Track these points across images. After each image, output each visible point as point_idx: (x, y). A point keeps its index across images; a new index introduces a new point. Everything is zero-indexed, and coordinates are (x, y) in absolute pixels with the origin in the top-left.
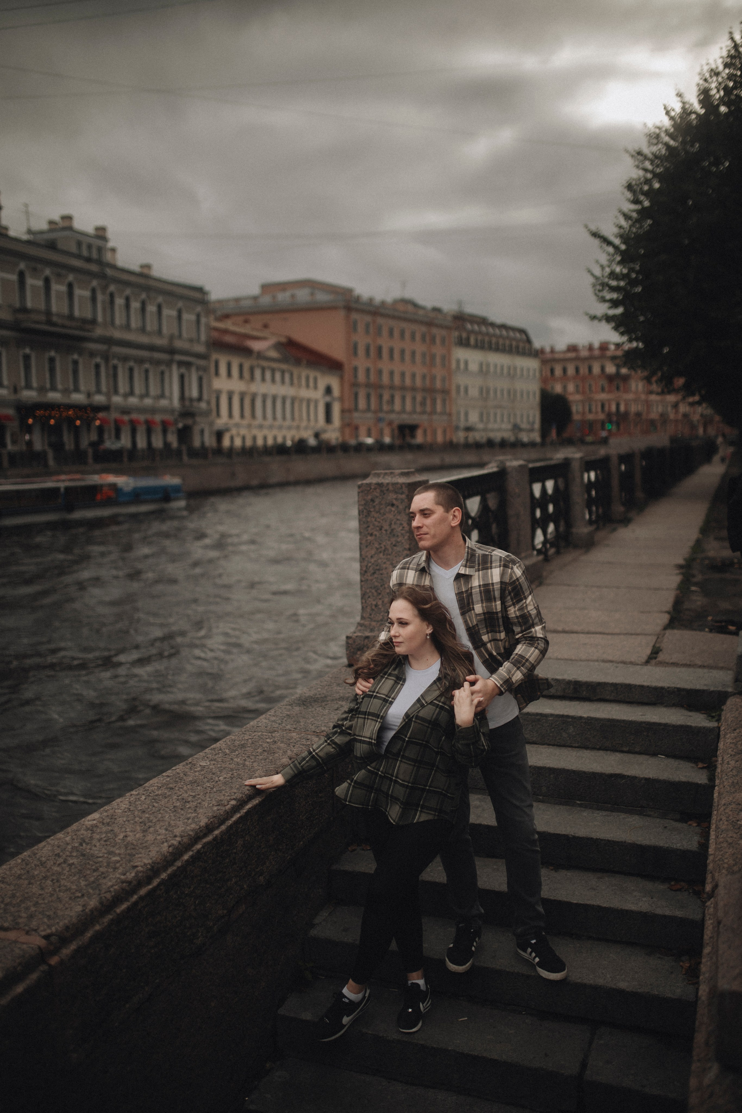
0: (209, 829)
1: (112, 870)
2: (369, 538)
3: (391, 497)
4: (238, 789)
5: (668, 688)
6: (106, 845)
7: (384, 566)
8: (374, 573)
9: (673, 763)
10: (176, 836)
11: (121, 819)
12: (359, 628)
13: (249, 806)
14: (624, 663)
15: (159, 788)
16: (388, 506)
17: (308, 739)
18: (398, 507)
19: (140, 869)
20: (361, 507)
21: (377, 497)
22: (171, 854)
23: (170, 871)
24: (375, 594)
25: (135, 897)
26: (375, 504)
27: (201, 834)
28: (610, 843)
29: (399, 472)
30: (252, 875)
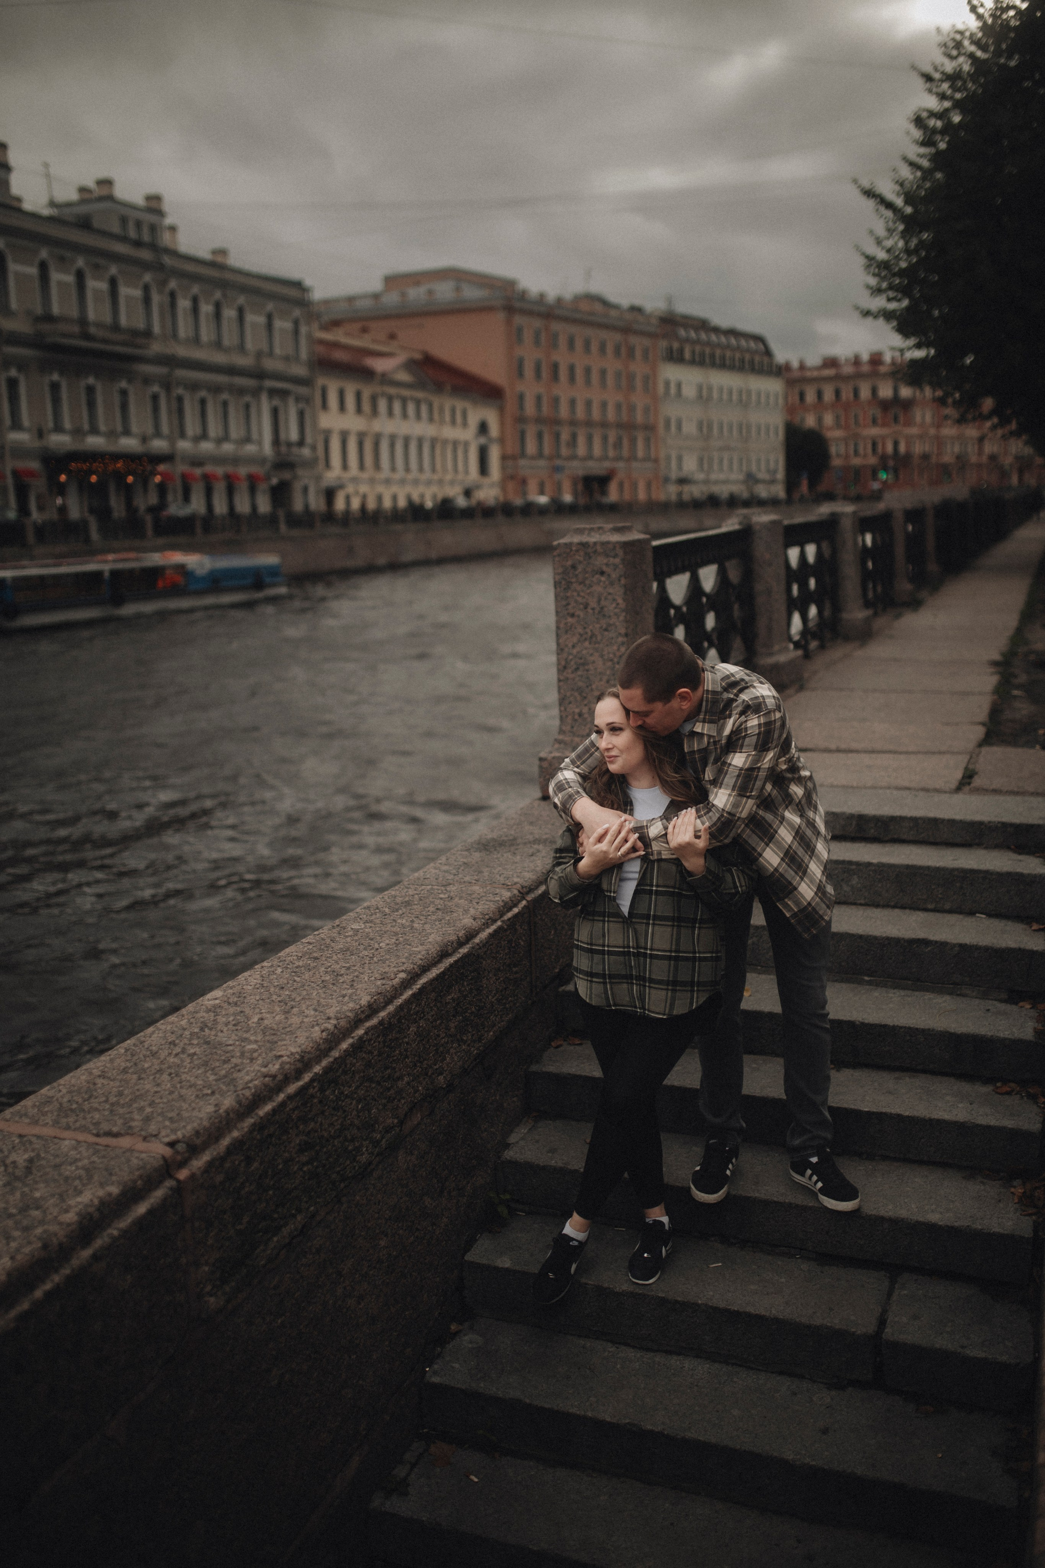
0: (372, 1010)
1: (248, 1061)
2: (570, 620)
3: (600, 561)
4: (406, 958)
5: (990, 822)
6: (237, 1030)
7: (592, 658)
8: (577, 669)
9: (998, 924)
10: (329, 1018)
11: (252, 997)
12: (557, 746)
13: (423, 980)
14: (926, 790)
15: (299, 958)
16: (597, 573)
17: (497, 894)
18: (609, 575)
19: (285, 1059)
20: (558, 577)
21: (580, 562)
22: (326, 1040)
23: (325, 1063)
24: (579, 698)
25: (281, 1097)
26: (577, 572)
27: (363, 1016)
28: (912, 1032)
29: (611, 526)
30: (430, 1074)
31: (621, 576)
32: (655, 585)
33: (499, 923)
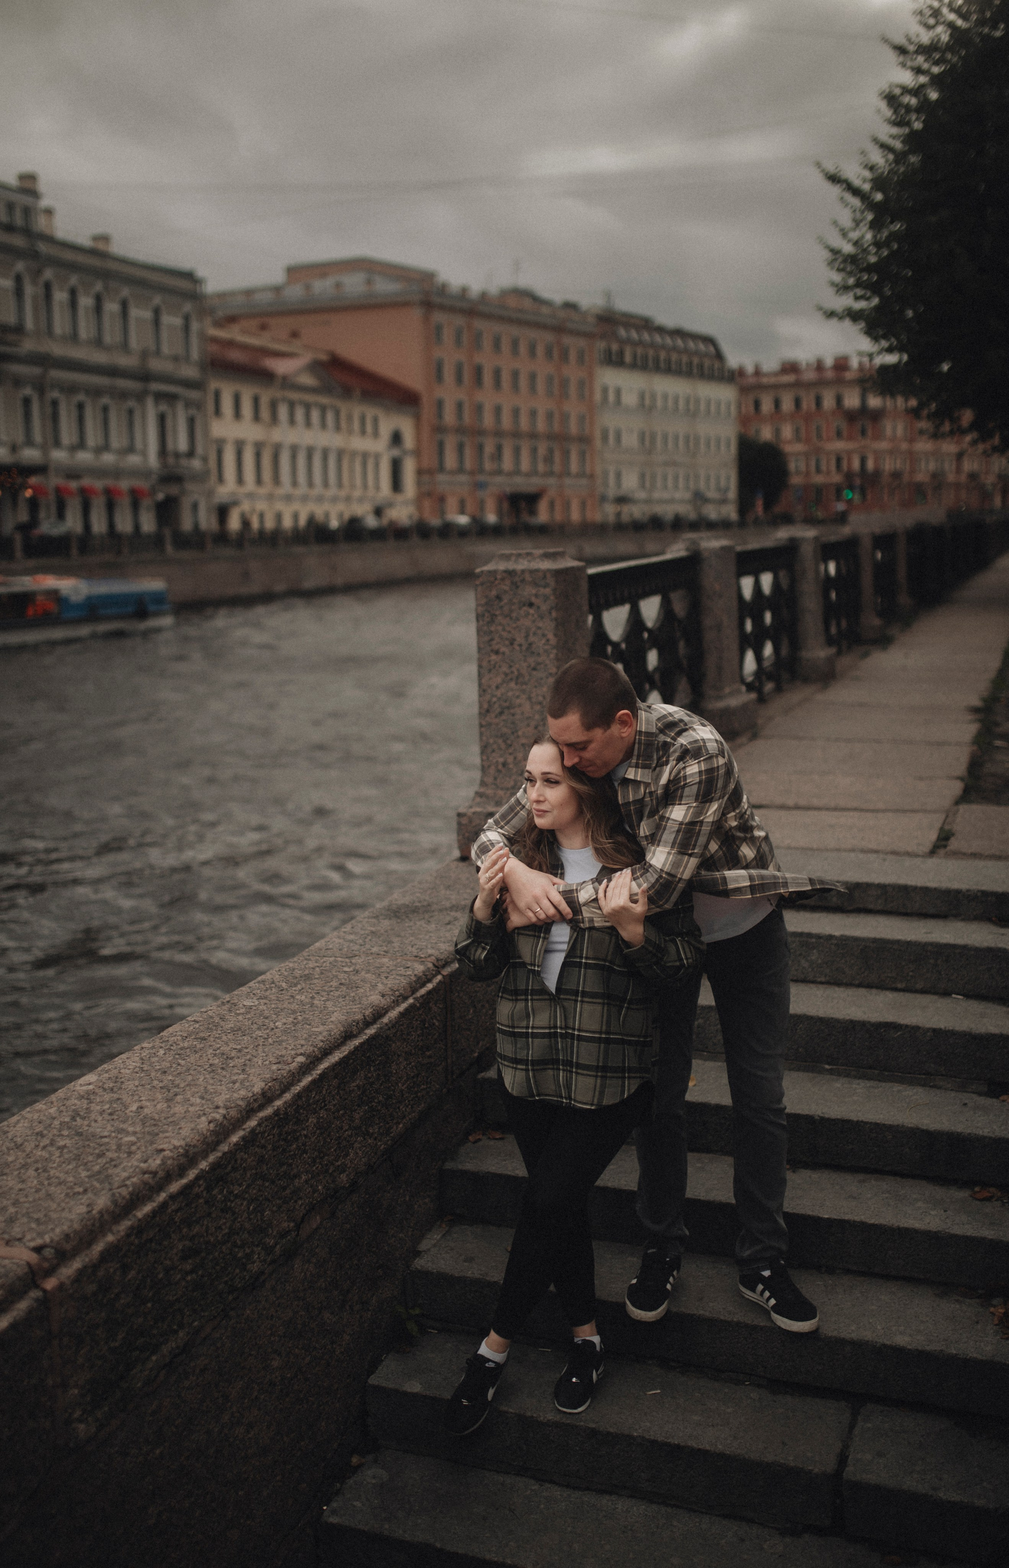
0: (267, 1098)
1: (126, 1155)
2: (494, 657)
3: (528, 591)
4: (306, 1039)
5: (968, 891)
6: (113, 1120)
7: (518, 701)
8: (501, 713)
9: (975, 1006)
10: (217, 1107)
11: (130, 1082)
12: (478, 800)
13: (325, 1064)
14: (894, 853)
15: (184, 1038)
16: (524, 605)
17: (408, 968)
18: (539, 607)
19: (167, 1153)
20: (480, 609)
21: (506, 592)
22: (212, 1133)
23: (212, 1158)
24: (503, 746)
25: (163, 1196)
26: (502, 603)
27: (256, 1105)
28: (878, 1128)
29: (541, 551)
30: (330, 1171)
31: (552, 608)
32: (590, 618)
33: (411, 1001)
